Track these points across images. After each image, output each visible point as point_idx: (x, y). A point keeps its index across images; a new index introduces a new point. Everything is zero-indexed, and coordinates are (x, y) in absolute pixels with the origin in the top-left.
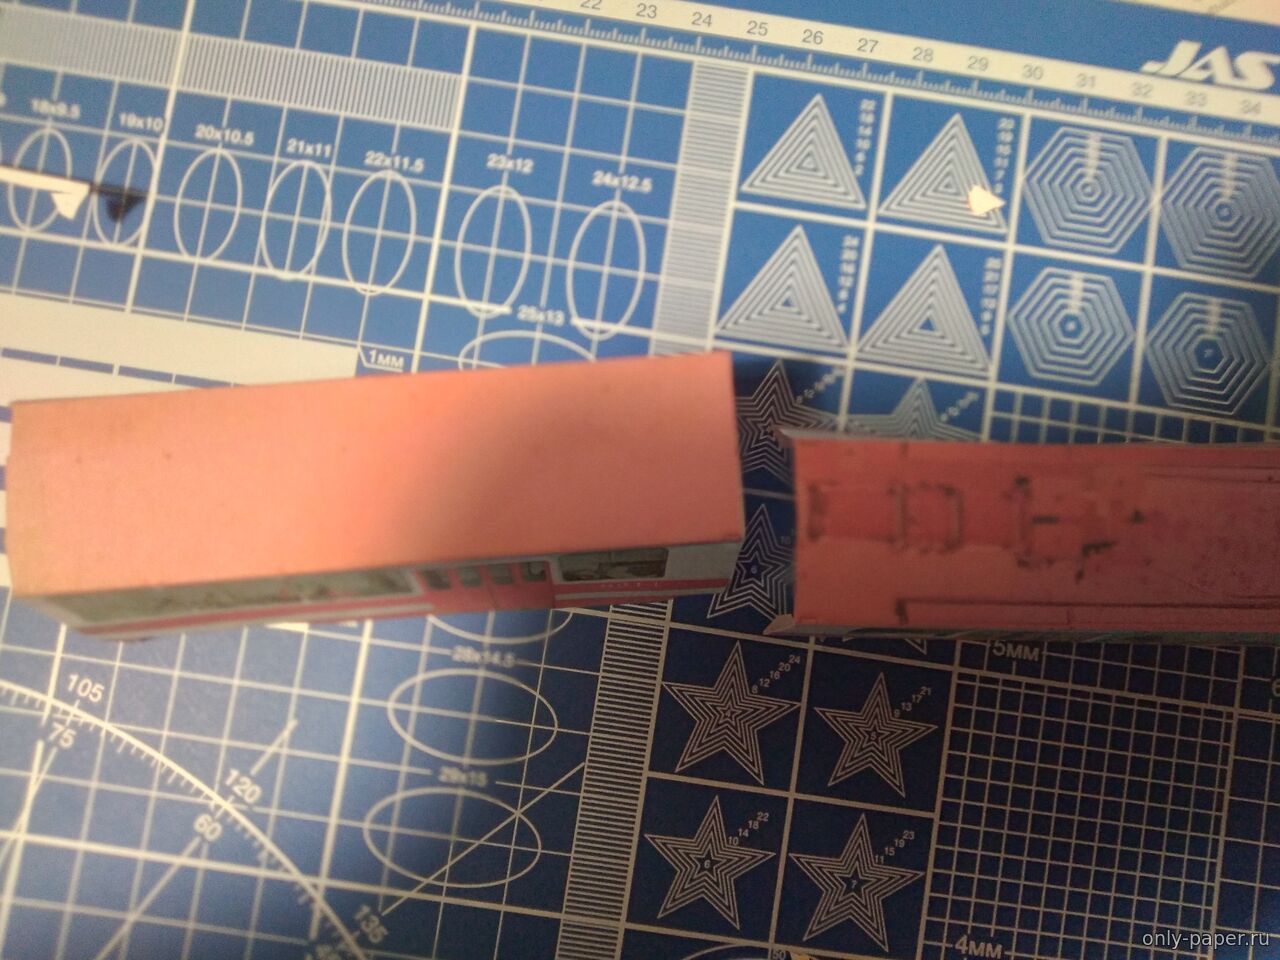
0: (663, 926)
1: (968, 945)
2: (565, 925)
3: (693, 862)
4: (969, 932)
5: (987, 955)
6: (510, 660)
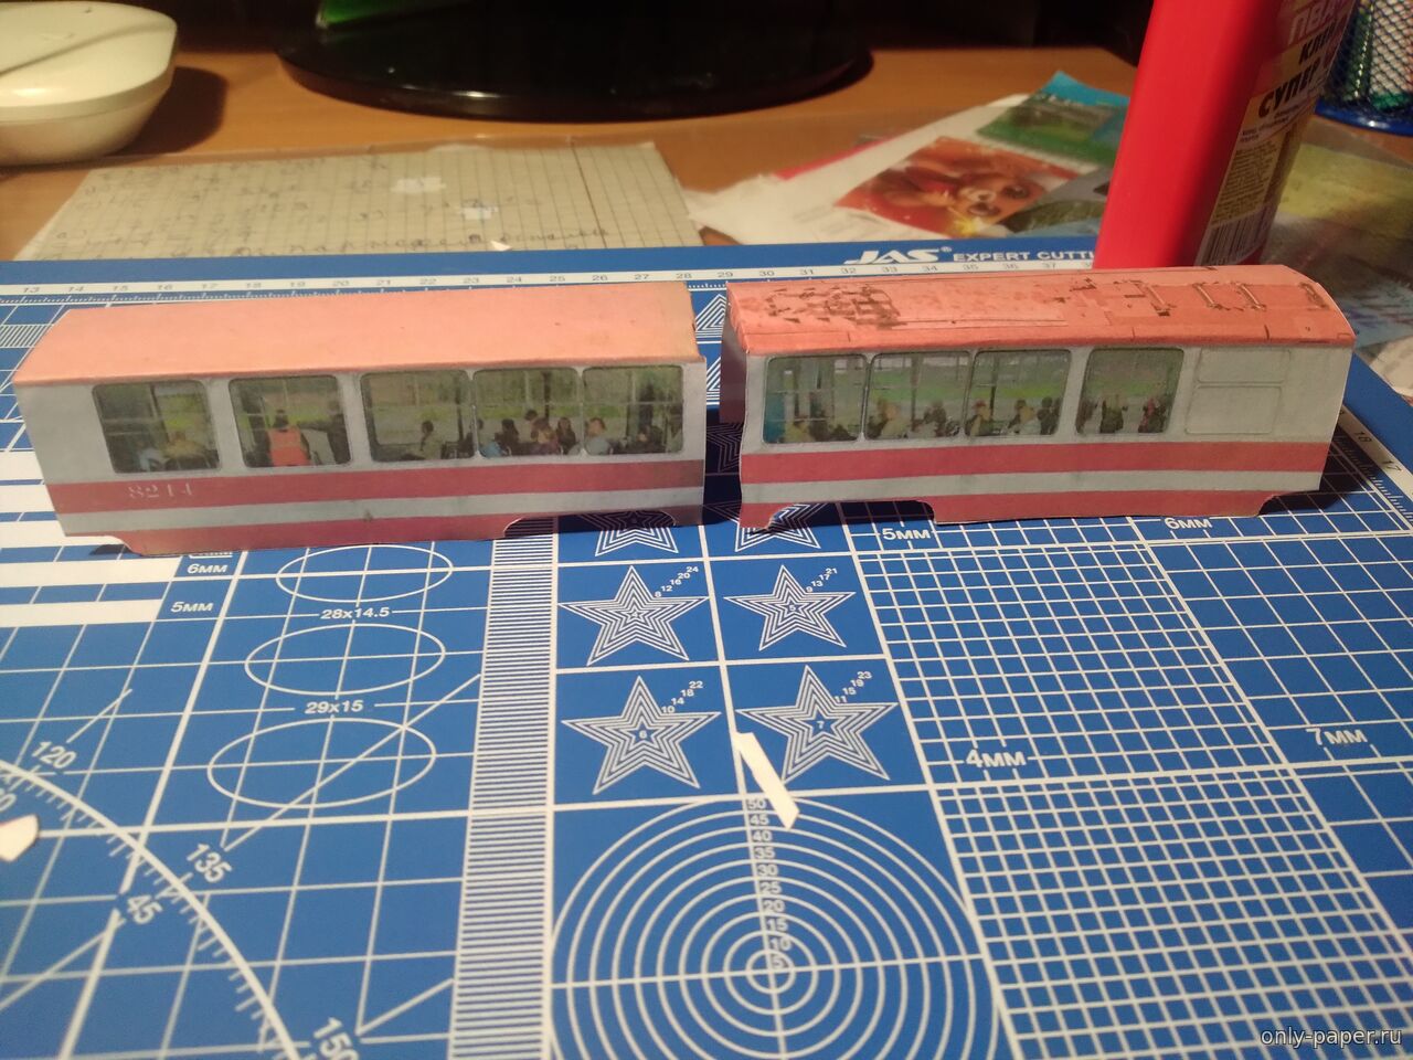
0: (603, 801)
1: (981, 758)
3: (625, 735)
4: (976, 746)
5: (1009, 764)
6: (385, 612)
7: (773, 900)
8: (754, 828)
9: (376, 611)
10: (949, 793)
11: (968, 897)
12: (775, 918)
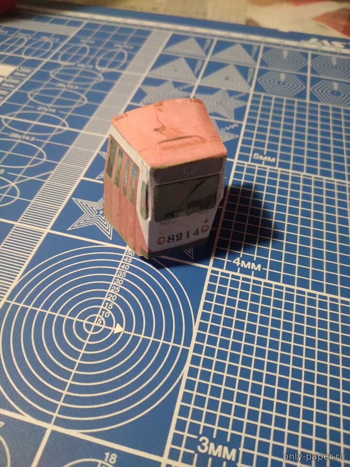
0: (69, 234)
1: (240, 262)
2: (16, 227)
3: (94, 210)
4: (241, 256)
5: (252, 268)
6: (33, 139)
7: (113, 294)
8: (124, 263)
9: (30, 138)
10: (217, 273)
11: (199, 320)
12: (110, 303)
